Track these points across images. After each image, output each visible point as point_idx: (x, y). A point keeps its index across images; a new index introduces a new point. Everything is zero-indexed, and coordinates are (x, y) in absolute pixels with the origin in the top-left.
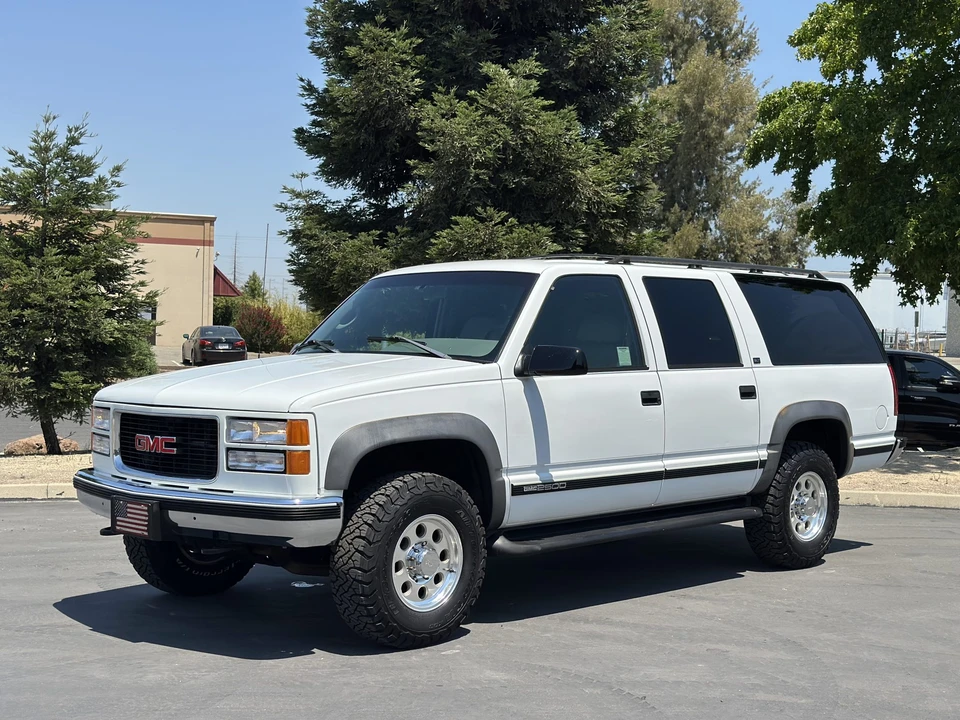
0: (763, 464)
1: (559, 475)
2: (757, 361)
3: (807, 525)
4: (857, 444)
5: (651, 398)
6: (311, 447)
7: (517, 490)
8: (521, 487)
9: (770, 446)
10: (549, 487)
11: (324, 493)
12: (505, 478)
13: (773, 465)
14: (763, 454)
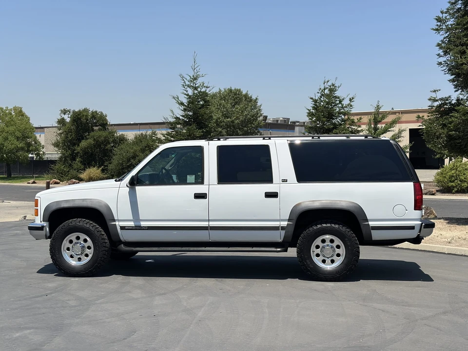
0: (283, 228)
1: (143, 224)
2: (285, 181)
3: (333, 261)
4: (371, 224)
5: (200, 196)
6: (39, 208)
7: (122, 228)
8: (125, 227)
9: (289, 220)
10: (138, 228)
11: (42, 223)
12: (117, 223)
13: (292, 229)
14: (285, 224)
